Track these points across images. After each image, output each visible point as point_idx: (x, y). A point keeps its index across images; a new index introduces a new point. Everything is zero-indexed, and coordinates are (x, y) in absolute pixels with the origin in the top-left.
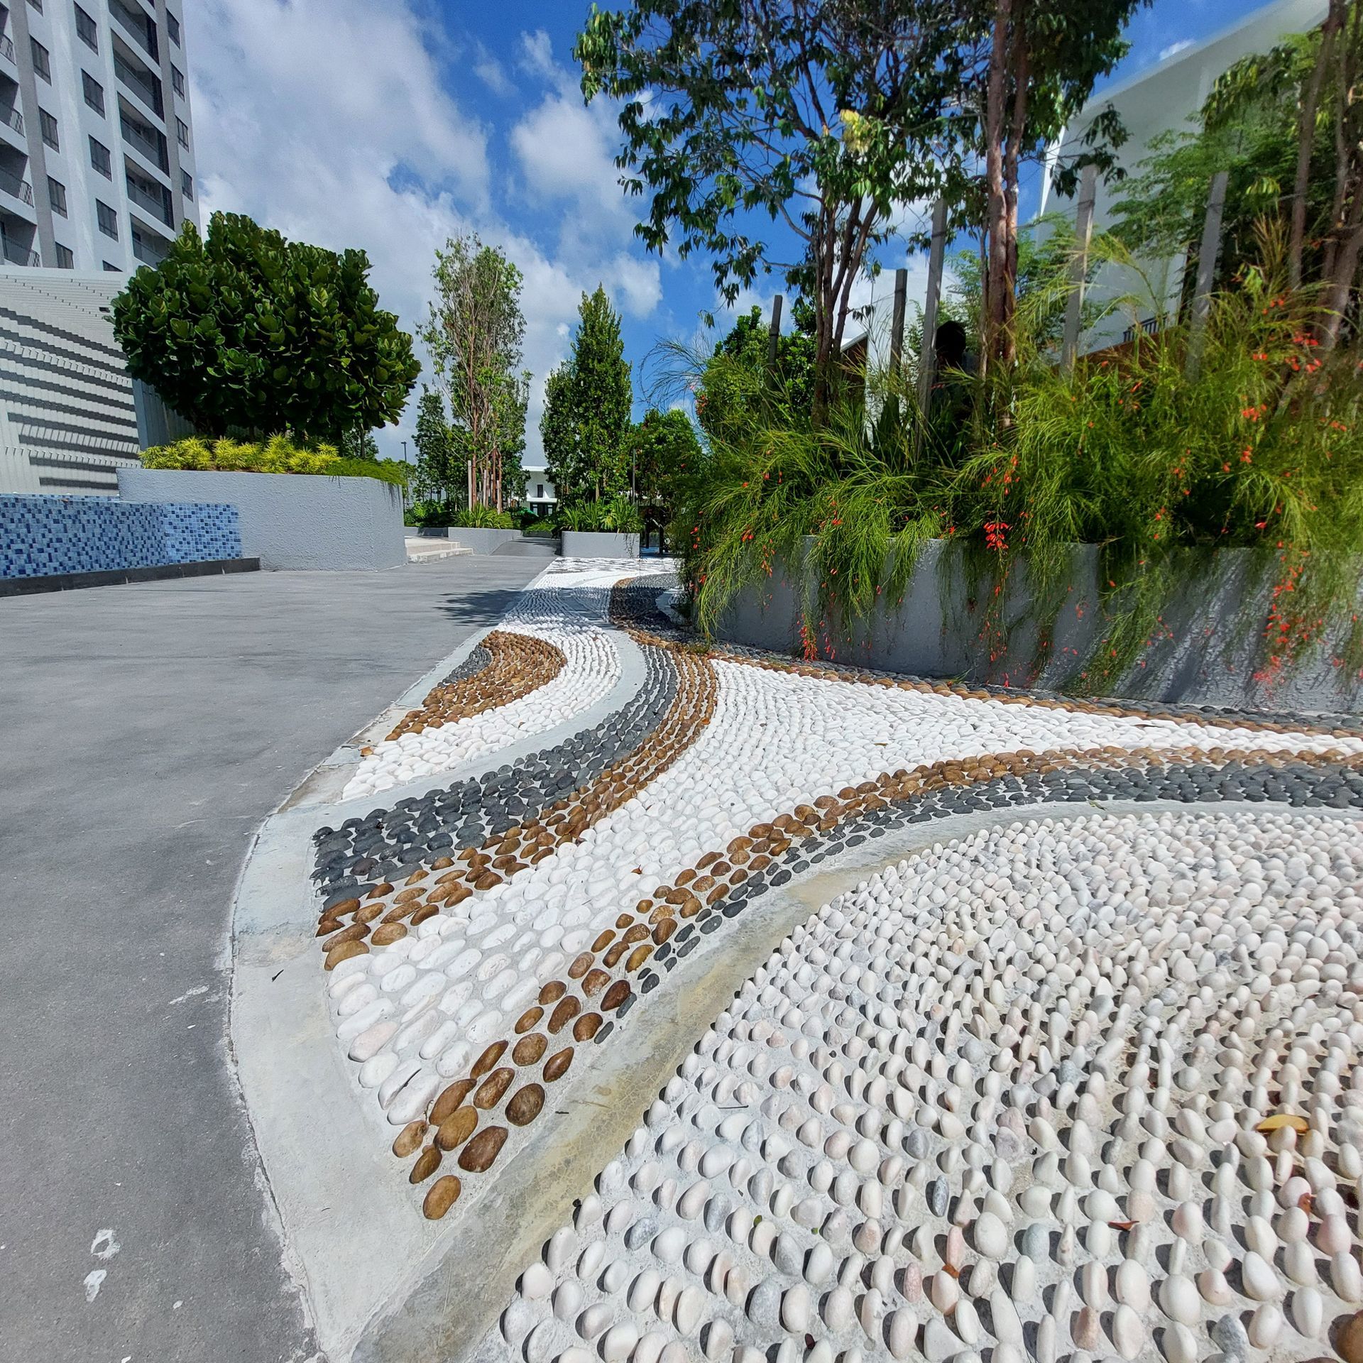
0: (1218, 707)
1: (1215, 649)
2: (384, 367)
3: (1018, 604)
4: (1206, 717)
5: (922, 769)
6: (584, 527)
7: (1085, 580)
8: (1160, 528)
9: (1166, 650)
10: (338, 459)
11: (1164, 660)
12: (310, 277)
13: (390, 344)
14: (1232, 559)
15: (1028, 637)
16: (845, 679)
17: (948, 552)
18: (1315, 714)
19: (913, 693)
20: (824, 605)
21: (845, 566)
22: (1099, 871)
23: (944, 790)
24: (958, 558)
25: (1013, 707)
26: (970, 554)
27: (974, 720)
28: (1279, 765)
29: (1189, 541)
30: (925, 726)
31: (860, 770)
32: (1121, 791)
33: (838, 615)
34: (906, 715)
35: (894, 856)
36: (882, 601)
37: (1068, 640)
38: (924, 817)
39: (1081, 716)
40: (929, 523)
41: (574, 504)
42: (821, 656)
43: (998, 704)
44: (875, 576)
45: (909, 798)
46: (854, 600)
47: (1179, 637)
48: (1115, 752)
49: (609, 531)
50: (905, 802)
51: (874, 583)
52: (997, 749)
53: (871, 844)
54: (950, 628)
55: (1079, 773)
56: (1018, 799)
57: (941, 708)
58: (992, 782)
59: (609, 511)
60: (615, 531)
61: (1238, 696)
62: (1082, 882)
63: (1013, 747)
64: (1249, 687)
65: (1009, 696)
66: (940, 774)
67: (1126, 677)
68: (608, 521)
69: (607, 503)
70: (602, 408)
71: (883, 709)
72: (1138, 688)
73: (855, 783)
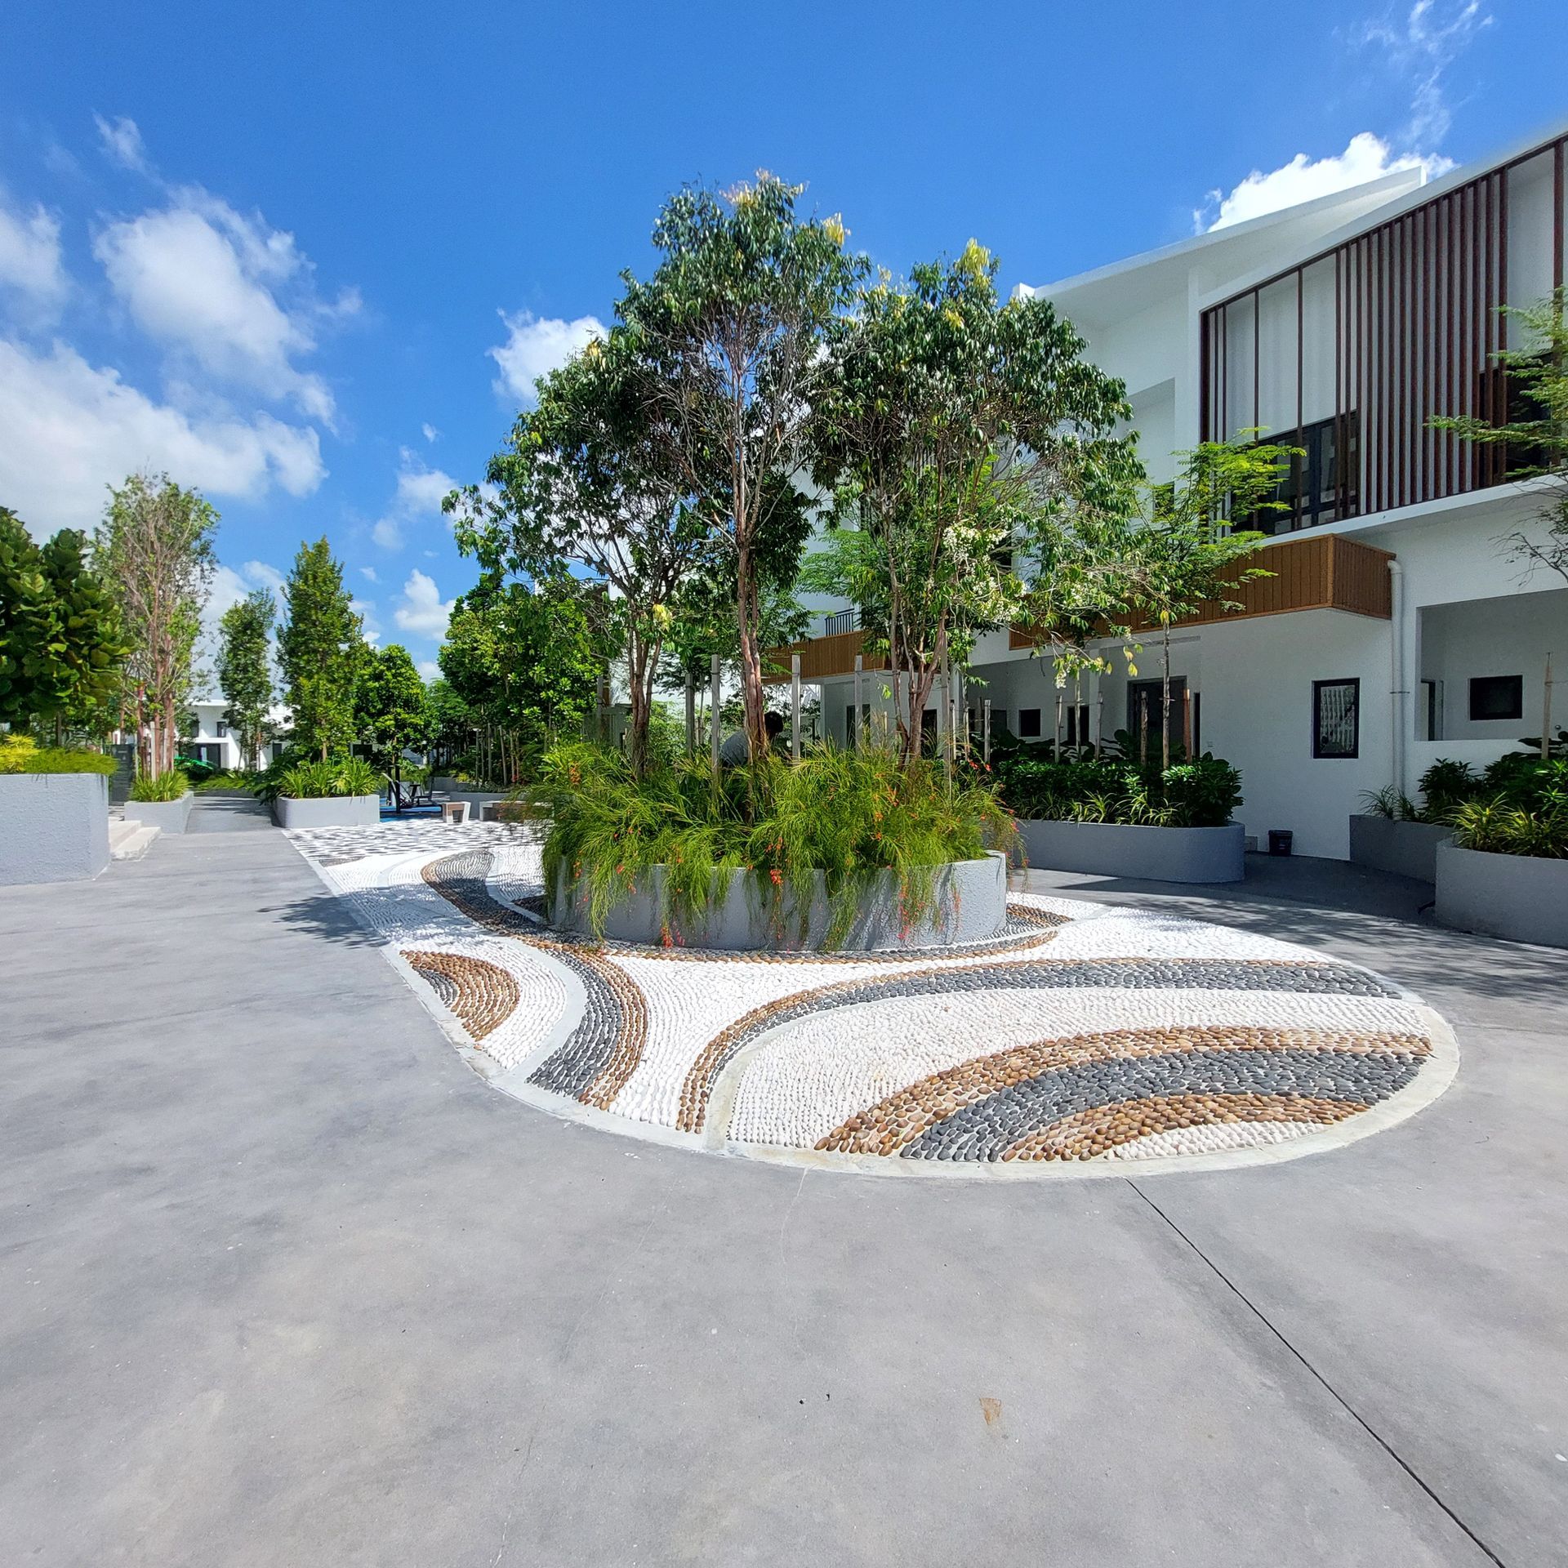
0: (888, 950)
1: (885, 918)
2: (105, 651)
3: (789, 903)
4: (883, 958)
5: (764, 1006)
6: (311, 792)
7: (820, 889)
8: (851, 860)
9: (862, 924)
10: (36, 752)
11: (862, 928)
12: (15, 559)
13: (114, 626)
14: (884, 872)
15: (796, 921)
16: (699, 959)
17: (748, 876)
18: (929, 947)
19: (742, 964)
20: (673, 909)
21: (687, 888)
22: (837, 1033)
23: (776, 1014)
24: (754, 880)
25: (794, 966)
26: (760, 878)
27: (778, 977)
28: (906, 979)
29: (864, 866)
30: (756, 983)
31: (738, 1011)
32: (845, 1002)
33: (684, 917)
34: (744, 979)
35: (766, 1042)
36: (711, 907)
37: (815, 922)
38: (773, 1026)
39: (827, 966)
40: (735, 856)
41: (296, 767)
42: (677, 944)
43: (788, 965)
44: (705, 891)
45: (763, 1020)
46: (695, 907)
47: (867, 917)
48: (842, 984)
49: (342, 795)
50: (764, 1021)
51: (706, 896)
52: (792, 991)
53: (756, 1040)
54: (754, 920)
55: (828, 997)
56: (806, 1013)
57: (760, 973)
58: (794, 1007)
59: (340, 773)
60: (349, 794)
61: (898, 942)
62: (832, 1037)
63: (799, 989)
64: (901, 938)
65: (792, 959)
66: (772, 1007)
67: (847, 939)
68: (341, 785)
69: (337, 763)
70: (329, 662)
71: (730, 977)
72: (852, 945)
73: (739, 1017)
